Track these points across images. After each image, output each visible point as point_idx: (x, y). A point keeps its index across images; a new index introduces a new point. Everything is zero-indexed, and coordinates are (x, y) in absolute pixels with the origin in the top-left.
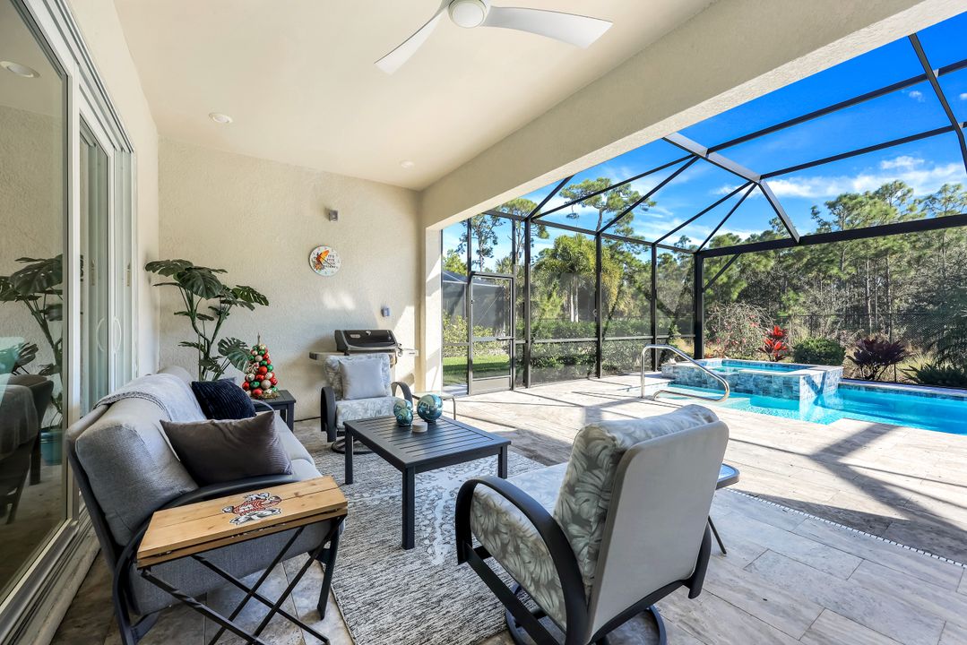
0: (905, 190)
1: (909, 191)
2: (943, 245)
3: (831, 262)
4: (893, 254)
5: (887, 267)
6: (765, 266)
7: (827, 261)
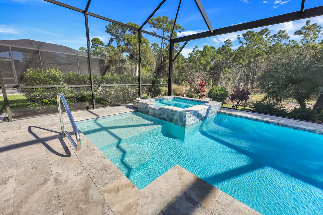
0: (268, 32)
1: (269, 33)
2: (275, 53)
3: (241, 57)
4: (260, 56)
5: (258, 61)
6: (219, 58)
7: (240, 57)
